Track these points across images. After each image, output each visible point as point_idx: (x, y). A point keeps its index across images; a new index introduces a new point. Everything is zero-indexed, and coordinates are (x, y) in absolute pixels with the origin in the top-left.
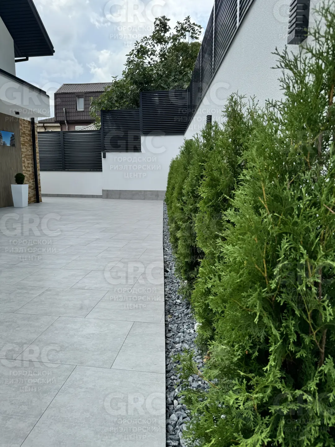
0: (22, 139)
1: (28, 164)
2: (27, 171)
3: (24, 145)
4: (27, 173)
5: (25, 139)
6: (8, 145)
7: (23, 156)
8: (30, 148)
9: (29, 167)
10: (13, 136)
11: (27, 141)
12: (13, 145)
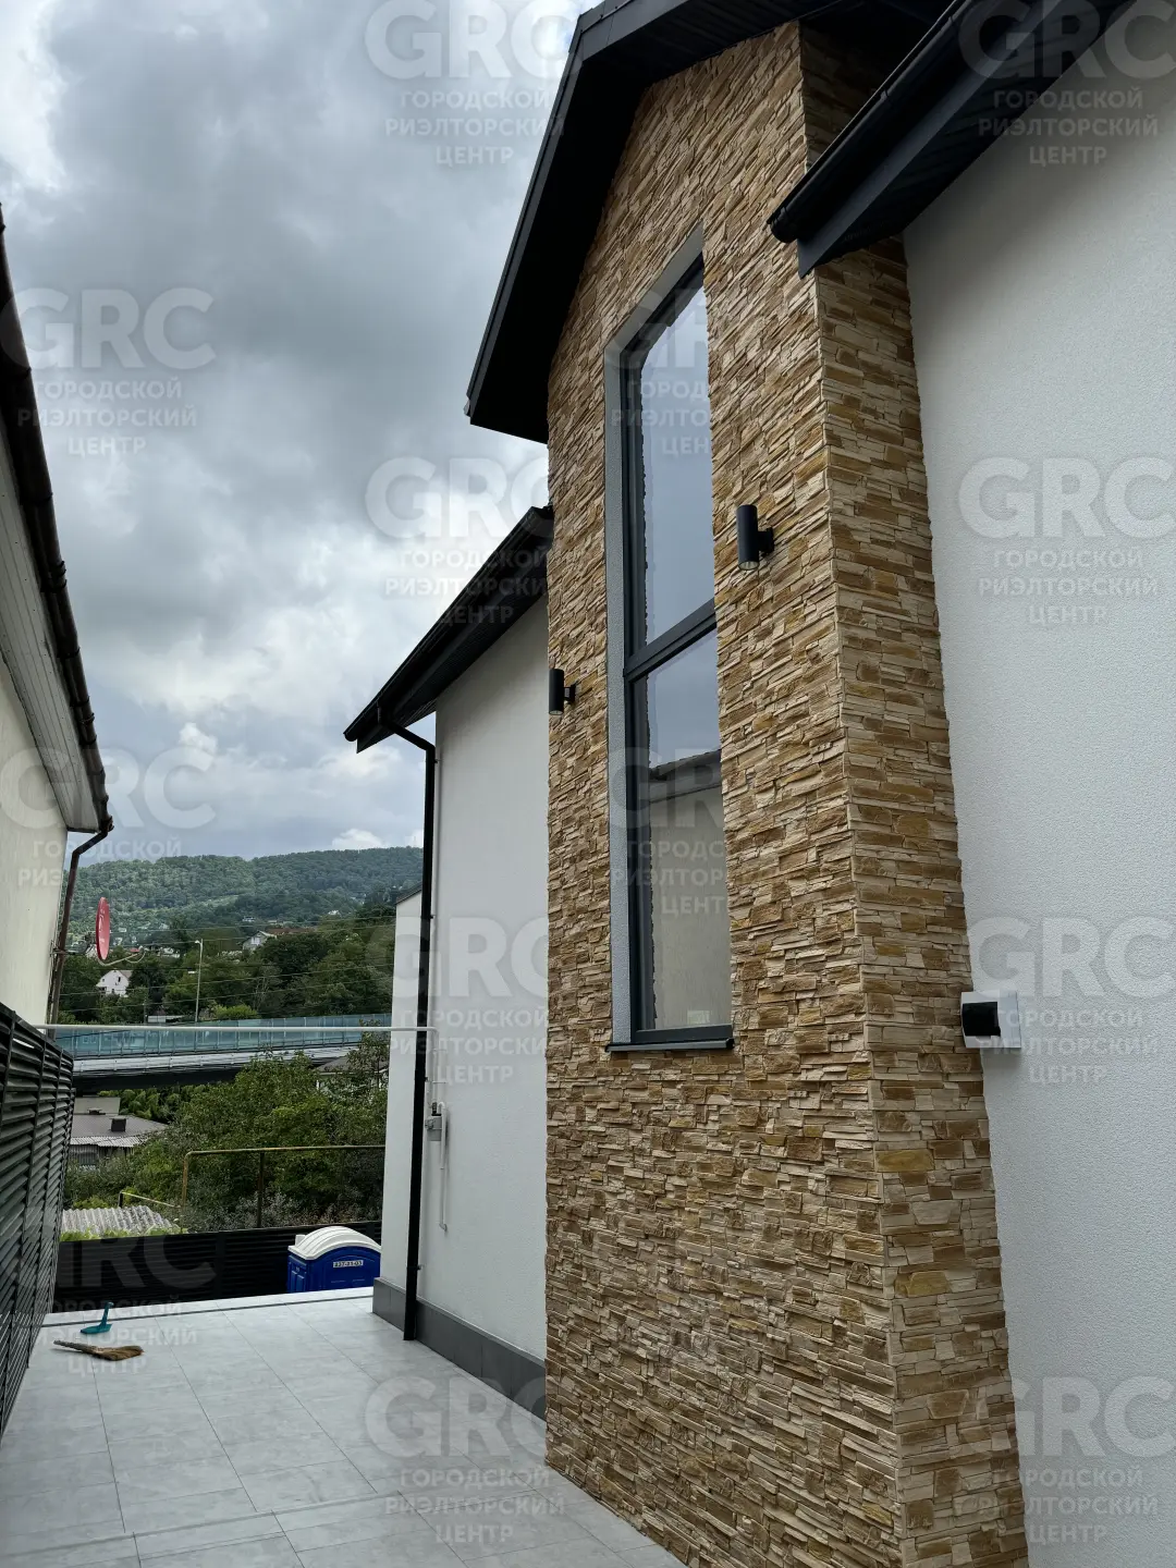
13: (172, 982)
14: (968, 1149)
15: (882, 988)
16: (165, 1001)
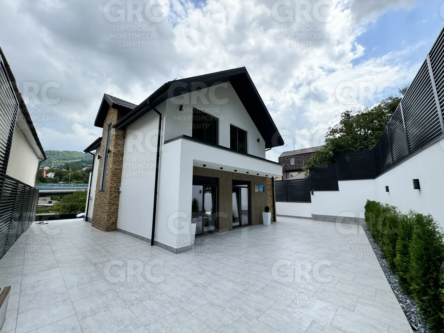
0: (268, 187)
1: (270, 200)
2: (270, 204)
3: (268, 190)
4: (270, 205)
5: (269, 187)
6: (262, 191)
7: (268, 196)
8: (271, 192)
9: (270, 202)
10: (264, 186)
11: (270, 188)
12: (264, 191)
13: (65, 175)
14: (117, 198)
15: (111, 187)
16: (63, 179)
